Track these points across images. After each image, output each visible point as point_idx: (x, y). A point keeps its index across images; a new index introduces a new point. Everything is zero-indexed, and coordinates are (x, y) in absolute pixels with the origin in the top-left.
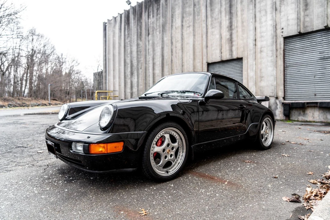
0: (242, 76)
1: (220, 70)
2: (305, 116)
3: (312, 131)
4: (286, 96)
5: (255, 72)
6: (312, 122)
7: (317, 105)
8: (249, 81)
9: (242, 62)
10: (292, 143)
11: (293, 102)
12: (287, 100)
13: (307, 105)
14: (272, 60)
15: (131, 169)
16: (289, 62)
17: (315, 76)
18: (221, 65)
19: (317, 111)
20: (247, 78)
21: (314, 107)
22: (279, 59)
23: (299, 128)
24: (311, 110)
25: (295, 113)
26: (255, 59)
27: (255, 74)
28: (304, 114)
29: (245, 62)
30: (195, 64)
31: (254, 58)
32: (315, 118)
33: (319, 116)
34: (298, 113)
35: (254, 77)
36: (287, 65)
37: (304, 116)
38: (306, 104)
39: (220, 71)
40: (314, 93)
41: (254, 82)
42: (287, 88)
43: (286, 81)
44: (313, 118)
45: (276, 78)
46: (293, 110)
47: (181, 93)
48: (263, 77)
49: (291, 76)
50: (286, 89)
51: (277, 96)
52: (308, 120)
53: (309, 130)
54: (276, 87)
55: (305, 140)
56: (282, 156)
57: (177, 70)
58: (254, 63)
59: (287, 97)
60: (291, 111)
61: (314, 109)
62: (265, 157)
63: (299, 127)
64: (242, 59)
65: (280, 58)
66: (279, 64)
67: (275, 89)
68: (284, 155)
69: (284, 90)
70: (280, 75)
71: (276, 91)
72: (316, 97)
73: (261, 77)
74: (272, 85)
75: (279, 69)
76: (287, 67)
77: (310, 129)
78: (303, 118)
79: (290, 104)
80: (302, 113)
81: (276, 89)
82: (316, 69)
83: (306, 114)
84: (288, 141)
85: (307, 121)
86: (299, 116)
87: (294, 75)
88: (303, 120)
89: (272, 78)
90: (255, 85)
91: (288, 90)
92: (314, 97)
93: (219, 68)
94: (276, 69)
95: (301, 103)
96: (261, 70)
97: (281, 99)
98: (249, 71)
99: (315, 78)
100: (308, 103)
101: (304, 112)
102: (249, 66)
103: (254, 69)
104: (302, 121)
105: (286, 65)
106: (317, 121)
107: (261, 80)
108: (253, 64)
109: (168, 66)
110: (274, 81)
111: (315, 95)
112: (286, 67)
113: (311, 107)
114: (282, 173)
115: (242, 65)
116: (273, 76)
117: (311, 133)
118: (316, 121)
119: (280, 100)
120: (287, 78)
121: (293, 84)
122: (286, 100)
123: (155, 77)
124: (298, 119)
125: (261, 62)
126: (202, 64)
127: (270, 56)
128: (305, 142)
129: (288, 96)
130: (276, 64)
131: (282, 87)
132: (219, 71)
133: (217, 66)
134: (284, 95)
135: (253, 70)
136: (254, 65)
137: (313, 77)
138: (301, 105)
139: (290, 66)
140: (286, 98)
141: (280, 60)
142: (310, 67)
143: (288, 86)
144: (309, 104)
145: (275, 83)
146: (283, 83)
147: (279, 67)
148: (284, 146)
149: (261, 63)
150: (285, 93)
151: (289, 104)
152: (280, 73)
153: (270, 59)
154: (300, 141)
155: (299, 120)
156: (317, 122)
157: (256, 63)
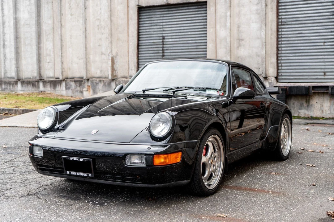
0: (206, 37)
1: (163, 22)
2: (309, 109)
3: (326, 133)
4: (280, 74)
5: (229, 31)
6: (321, 118)
7: (328, 91)
8: (218, 46)
9: (206, 10)
10: (310, 151)
11: (292, 85)
12: (282, 81)
13: (313, 91)
14: (257, 10)
15: (185, 182)
16: (286, 15)
17: (325, 42)
18: (165, 12)
19: (327, 100)
20: (215, 40)
21: (323, 93)
22: (270, 10)
23: (307, 130)
24: (319, 100)
25: (294, 104)
26: (230, 6)
27: (229, 34)
28: (308, 106)
29: (210, 9)
30: (112, 6)
31: (228, 5)
32: (324, 111)
33: (330, 109)
34: (299, 104)
35: (228, 39)
36: (283, 20)
37: (307, 110)
38: (311, 89)
39: (164, 24)
40: (323, 70)
41: (228, 48)
42: (282, 61)
43: (280, 49)
44: (321, 112)
45: (264, 44)
46: (291, 99)
47: (200, 90)
48: (242, 40)
49: (288, 41)
50: (281, 63)
51: (266, 74)
52: (314, 116)
53: (321, 133)
54: (264, 59)
55: (323, 146)
56: (307, 166)
57: (72, 15)
58: (228, 14)
59: (282, 76)
60: (287, 100)
61: (323, 97)
62: (288, 168)
63: (307, 128)
64: (206, 5)
65: (272, 8)
66: (270, 19)
67: (262, 62)
68: (308, 165)
69: (278, 63)
70: (271, 39)
71: (264, 66)
72: (326, 77)
73: (240, 40)
74: (259, 56)
75: (270, 28)
76: (282, 25)
77: (322, 130)
78: (306, 112)
79: (288, 88)
80: (305, 104)
81: (264, 64)
82: (327, 30)
83: (312, 105)
84: (304, 149)
85: (312, 118)
86: (300, 109)
87: (294, 39)
88: (306, 116)
89: (257, 43)
90: (229, 54)
91: (283, 65)
92: (323, 77)
93: (162, 18)
94: (265, 27)
95: (304, 87)
96: (239, 27)
97: (273, 80)
98: (218, 27)
99: (324, 45)
100: (314, 87)
101: (308, 102)
102: (218, 18)
103: (228, 24)
104: (305, 118)
105: (280, 21)
106: (327, 117)
107: (239, 46)
108: (226, 16)
109: (50, 5)
110: (262, 48)
111: (325, 75)
112: (280, 24)
113: (319, 93)
114: (317, 181)
115: (205, 15)
116: (259, 38)
117: (325, 136)
118: (325, 117)
119: (270, 82)
120: (282, 44)
121: (291, 55)
122: (279, 81)
123: (18, 27)
124: (298, 115)
125: (239, 12)
126: (128, 6)
127: (256, 3)
128: (324, 149)
129: (283, 74)
130: (265, 18)
131: (274, 60)
132: (161, 24)
133: (158, 13)
134: (278, 73)
135: (226, 26)
136: (228, 18)
137: (322, 44)
138: (304, 92)
139: (287, 23)
140: (279, 77)
141: (272, 11)
142: (317, 26)
143: (283, 58)
144: (316, 89)
145: (264, 52)
146: (275, 52)
147: (270, 23)
148: (302, 155)
149: (239, 15)
150: (278, 69)
151: (286, 89)
152: (271, 35)
153: (254, 8)
154: (318, 148)
155: (300, 115)
156: (327, 119)
157: (232, 15)
